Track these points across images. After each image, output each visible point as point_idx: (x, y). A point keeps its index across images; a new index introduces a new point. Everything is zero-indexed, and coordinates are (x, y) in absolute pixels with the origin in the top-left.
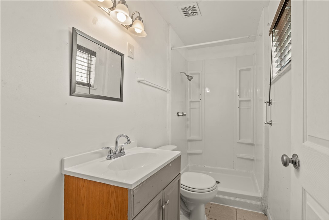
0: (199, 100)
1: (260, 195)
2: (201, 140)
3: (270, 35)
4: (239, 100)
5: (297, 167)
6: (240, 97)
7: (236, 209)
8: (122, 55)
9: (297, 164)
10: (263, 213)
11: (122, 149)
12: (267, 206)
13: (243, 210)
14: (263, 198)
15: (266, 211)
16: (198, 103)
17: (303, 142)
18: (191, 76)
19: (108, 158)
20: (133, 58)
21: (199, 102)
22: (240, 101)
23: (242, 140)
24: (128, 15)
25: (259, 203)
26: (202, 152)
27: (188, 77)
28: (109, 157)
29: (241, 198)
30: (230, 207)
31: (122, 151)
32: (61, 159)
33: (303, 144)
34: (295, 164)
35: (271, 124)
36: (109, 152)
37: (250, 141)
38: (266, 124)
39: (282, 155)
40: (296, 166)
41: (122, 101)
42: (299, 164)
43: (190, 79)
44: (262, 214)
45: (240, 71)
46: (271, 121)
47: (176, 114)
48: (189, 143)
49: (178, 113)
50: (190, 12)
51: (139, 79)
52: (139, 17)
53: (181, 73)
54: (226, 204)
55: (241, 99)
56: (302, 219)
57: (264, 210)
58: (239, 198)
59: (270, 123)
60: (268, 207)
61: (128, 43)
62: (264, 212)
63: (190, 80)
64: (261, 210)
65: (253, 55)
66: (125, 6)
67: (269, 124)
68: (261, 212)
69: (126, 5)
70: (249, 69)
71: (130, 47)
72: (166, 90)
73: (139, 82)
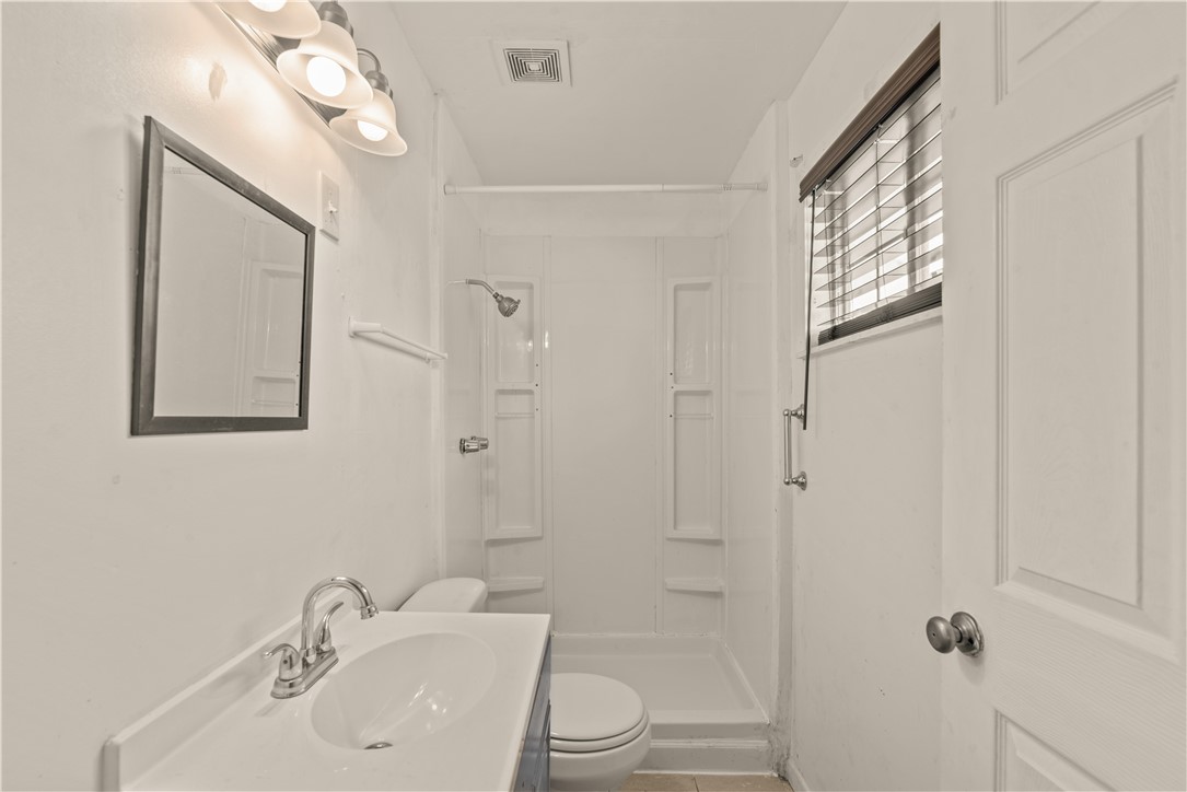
0: (531, 387)
1: (763, 716)
2: (540, 538)
3: (801, 200)
4: (675, 389)
5: (975, 651)
6: (675, 382)
7: (694, 778)
8: (307, 230)
9: (976, 643)
10: (776, 775)
11: (327, 635)
12: (789, 749)
13: (713, 777)
14: (774, 724)
15: (785, 766)
16: (526, 397)
17: (997, 584)
18: (511, 300)
19: (281, 691)
20: (336, 235)
21: (530, 392)
22: (677, 394)
23: (688, 530)
24: (354, 68)
25: (763, 744)
26: (544, 583)
27: (499, 302)
28: (287, 684)
29: (706, 737)
30: (674, 776)
31: (325, 647)
32: (99, 748)
33: (997, 588)
34: (970, 644)
35: (803, 485)
36: (285, 662)
37: (708, 531)
38: (788, 483)
39: (930, 617)
40: (974, 648)
41: (306, 428)
42: (981, 643)
43: (507, 307)
44: (772, 777)
45: (677, 289)
46: (803, 475)
47: (457, 446)
48: (492, 551)
49: (462, 442)
50: (534, 66)
51: (355, 324)
52: (377, 77)
53: (471, 282)
54: (657, 768)
55: (678, 388)
56: (995, 790)
57: (778, 764)
58: (699, 737)
59: (800, 480)
60: (792, 752)
61: (323, 175)
62: (778, 770)
63: (507, 313)
64: (769, 765)
65: (716, 238)
66: (346, 33)
67: (795, 486)
68: (767, 774)
69: (349, 28)
70: (706, 287)
71: (330, 191)
72: (429, 354)
73: (356, 335)
